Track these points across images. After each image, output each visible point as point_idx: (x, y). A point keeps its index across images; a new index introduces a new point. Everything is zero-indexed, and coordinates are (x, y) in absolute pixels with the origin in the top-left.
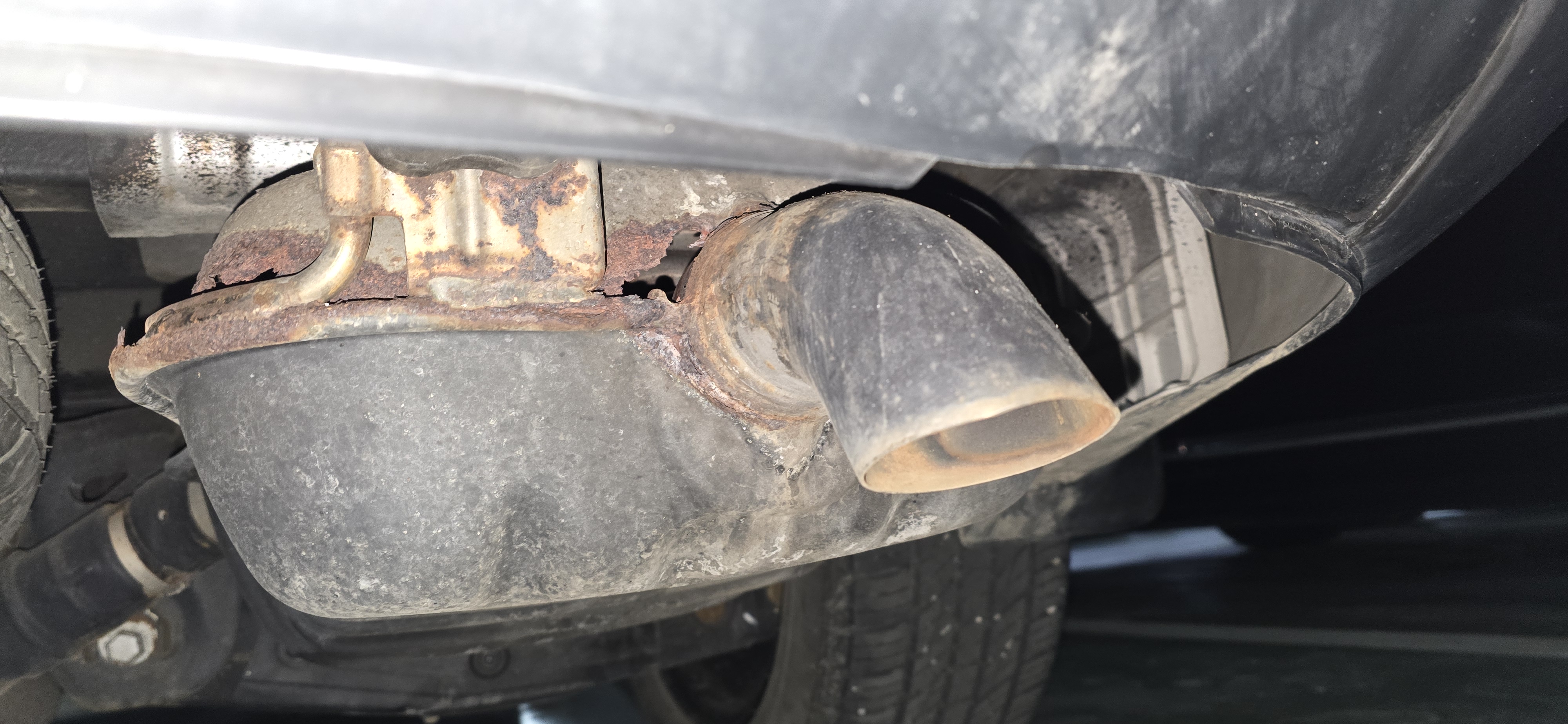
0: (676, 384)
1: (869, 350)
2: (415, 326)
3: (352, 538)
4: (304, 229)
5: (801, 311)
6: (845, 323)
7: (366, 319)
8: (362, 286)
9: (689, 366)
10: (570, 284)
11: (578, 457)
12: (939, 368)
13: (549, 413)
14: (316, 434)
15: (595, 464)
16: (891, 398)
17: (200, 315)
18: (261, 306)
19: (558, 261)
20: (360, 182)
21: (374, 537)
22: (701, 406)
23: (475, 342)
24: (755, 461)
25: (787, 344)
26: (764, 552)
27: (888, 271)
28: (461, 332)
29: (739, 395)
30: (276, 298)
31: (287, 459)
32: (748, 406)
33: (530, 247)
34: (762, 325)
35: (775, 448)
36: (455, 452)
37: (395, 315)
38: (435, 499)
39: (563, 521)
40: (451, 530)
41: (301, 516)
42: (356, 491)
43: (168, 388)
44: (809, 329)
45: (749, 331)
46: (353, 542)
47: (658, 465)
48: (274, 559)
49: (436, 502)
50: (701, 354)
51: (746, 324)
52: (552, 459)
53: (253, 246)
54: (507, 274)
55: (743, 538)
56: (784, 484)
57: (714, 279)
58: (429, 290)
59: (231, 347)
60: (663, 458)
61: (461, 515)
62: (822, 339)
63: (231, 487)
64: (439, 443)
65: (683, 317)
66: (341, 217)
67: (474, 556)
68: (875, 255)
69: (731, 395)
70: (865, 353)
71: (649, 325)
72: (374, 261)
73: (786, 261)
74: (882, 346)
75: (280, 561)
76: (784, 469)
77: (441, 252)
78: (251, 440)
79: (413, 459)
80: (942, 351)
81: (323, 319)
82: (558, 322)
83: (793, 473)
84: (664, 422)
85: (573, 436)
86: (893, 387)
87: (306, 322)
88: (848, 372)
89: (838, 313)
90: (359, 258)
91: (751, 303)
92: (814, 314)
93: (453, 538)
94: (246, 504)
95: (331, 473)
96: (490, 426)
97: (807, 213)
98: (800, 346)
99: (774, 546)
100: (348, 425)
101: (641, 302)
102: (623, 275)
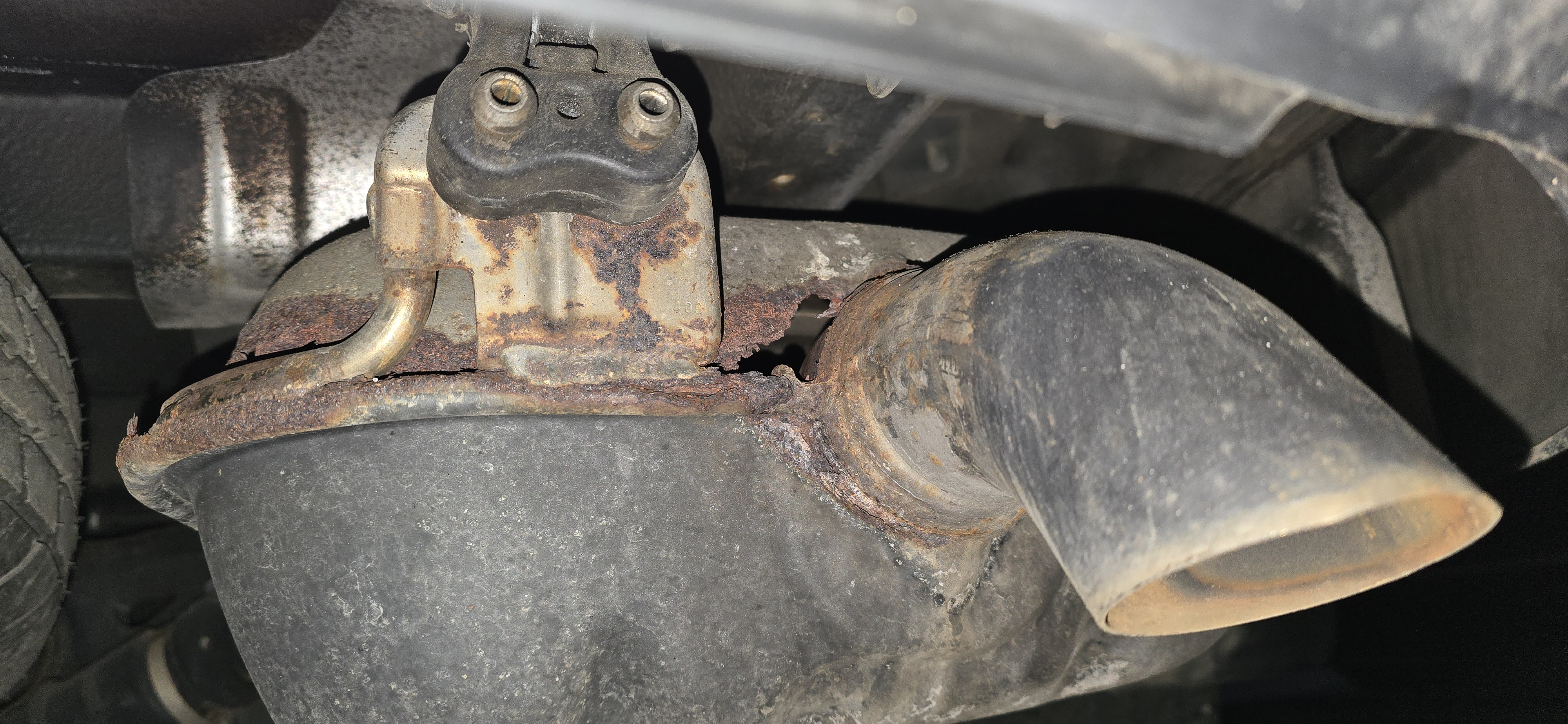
0: (805, 486)
1: (1116, 428)
2: (485, 407)
3: (398, 683)
4: (355, 292)
5: (995, 380)
6: (1071, 392)
7: (423, 397)
8: (422, 359)
9: (822, 463)
10: (678, 356)
11: (683, 581)
12: (1236, 451)
13: (647, 522)
14: (357, 547)
15: (703, 589)
16: (1160, 496)
17: (221, 394)
18: (294, 381)
19: (664, 326)
20: (422, 227)
21: (425, 683)
22: (836, 515)
23: (559, 431)
24: (907, 588)
25: (970, 429)
26: (915, 708)
27: (1130, 320)
28: (542, 416)
29: (889, 501)
30: (313, 372)
31: (320, 580)
32: (901, 515)
33: (629, 309)
34: (929, 405)
35: (933, 572)
36: (530, 573)
37: (460, 393)
38: (503, 633)
39: (663, 663)
40: (522, 675)
41: (335, 653)
42: (405, 622)
43: (188, 490)
44: (1010, 404)
45: (909, 413)
46: (398, 689)
47: (782, 592)
48: (302, 708)
49: (506, 638)
50: (840, 446)
51: (905, 405)
52: (651, 583)
53: (294, 315)
54: (601, 343)
55: (889, 689)
56: (944, 619)
57: (857, 350)
58: (503, 362)
59: (256, 435)
60: (789, 582)
61: (535, 654)
62: (1034, 416)
63: (253, 615)
64: (511, 560)
65: (816, 399)
66: (397, 271)
67: (551, 709)
68: (1106, 299)
69: (878, 501)
70: (1110, 434)
71: (773, 410)
72: (437, 330)
73: (966, 317)
74: (1136, 421)
75: (309, 711)
76: (944, 600)
77: (519, 314)
78: (277, 554)
79: (477, 580)
80: (1235, 426)
81: (370, 397)
82: (664, 404)
83: (956, 604)
84: (791, 535)
85: (677, 552)
86: (1163, 480)
87: (348, 402)
88: (1081, 461)
89: (1057, 378)
90: (418, 322)
91: (913, 377)
92: (1018, 383)
93: (525, 685)
94: (270, 637)
95: (374, 598)
96: (575, 538)
97: (990, 257)
98: (993, 428)
99: (927, 700)
100: (397, 536)
101: (764, 380)
102: (739, 350)
